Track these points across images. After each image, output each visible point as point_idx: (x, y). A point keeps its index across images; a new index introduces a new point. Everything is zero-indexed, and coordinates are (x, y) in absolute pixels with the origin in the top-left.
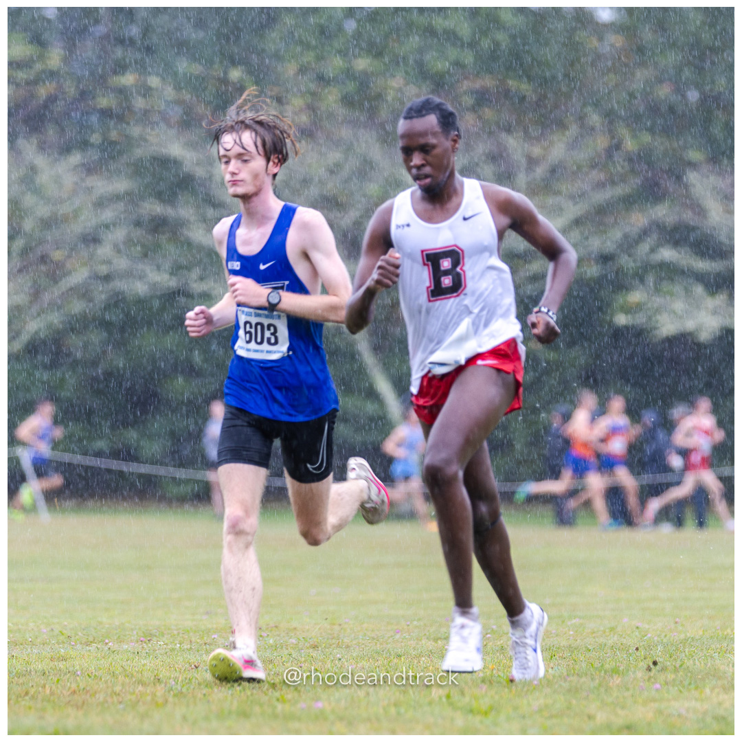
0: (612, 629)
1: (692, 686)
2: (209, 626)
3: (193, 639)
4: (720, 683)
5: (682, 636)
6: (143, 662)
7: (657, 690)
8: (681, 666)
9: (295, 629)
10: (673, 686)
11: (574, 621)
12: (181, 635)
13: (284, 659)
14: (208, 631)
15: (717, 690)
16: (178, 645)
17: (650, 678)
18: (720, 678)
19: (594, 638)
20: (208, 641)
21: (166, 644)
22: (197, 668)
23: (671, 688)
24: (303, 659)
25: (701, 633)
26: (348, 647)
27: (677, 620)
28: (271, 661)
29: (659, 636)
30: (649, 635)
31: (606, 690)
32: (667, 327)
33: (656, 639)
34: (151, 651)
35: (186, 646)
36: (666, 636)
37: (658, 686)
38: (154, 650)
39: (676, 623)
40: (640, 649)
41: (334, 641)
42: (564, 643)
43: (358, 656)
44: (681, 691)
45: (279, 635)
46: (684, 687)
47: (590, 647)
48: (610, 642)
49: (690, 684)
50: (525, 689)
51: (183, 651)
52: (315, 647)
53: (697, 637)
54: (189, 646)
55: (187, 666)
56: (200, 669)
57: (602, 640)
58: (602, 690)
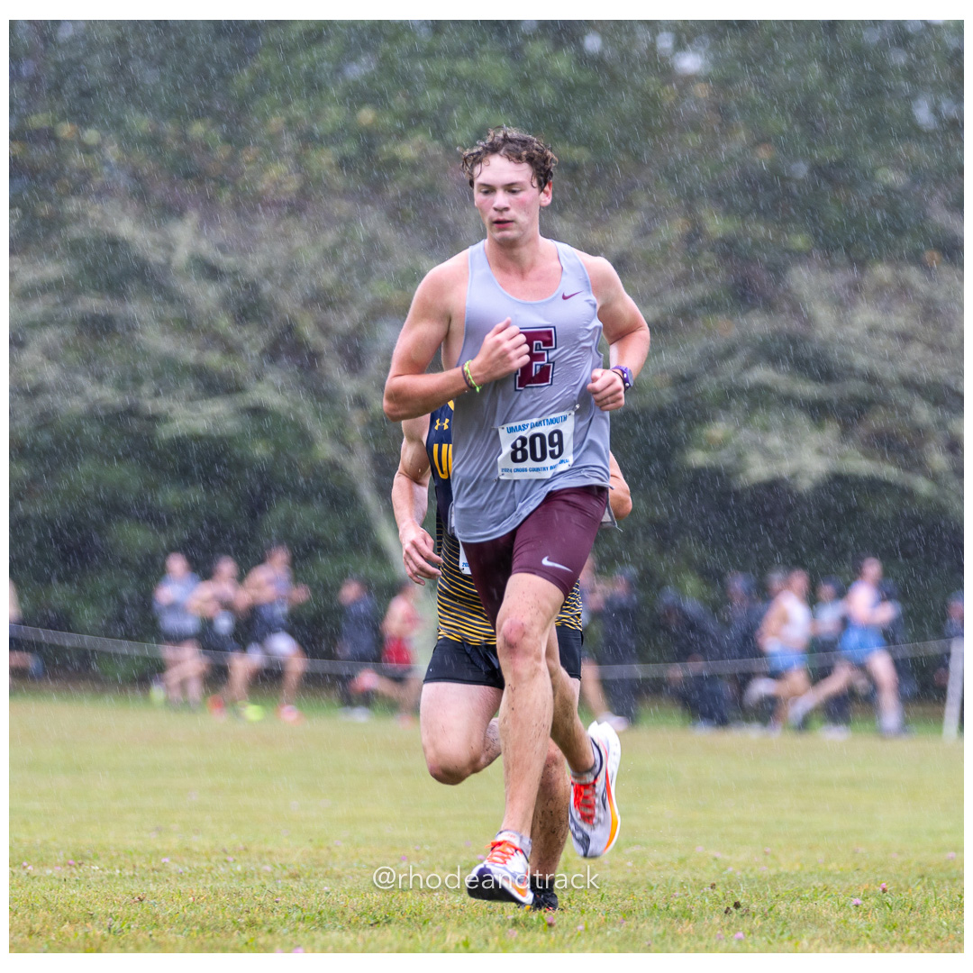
0: (682, 861)
1: (785, 936)
2: (159, 846)
3: (137, 864)
4: (821, 933)
5: (773, 872)
6: (71, 892)
7: (739, 940)
8: (771, 909)
9: (270, 853)
10: (760, 935)
11: (634, 849)
12: (122, 858)
13: (255, 892)
14: (157, 853)
15: (817, 942)
16: (118, 871)
17: (730, 924)
18: (821, 926)
19: (659, 871)
20: (158, 866)
21: (103, 869)
22: (141, 900)
23: (757, 938)
24: (280, 892)
25: (797, 867)
26: (339, 877)
27: (768, 850)
28: (238, 894)
29: (743, 870)
30: (730, 869)
31: (673, 940)
32: (758, 470)
33: (739, 874)
34: (83, 878)
35: (127, 873)
36: (752, 871)
37: (740, 935)
38: (87, 877)
39: (766, 853)
40: (718, 887)
41: (320, 869)
42: (620, 877)
43: (351, 890)
44: (770, 943)
45: (249, 860)
46: (774, 937)
47: (654, 884)
48: (680, 878)
49: (782, 933)
50: (567, 936)
51: (124, 878)
52: (295, 876)
53: (793, 873)
54: (132, 873)
55: (129, 898)
56: (145, 902)
57: (669, 874)
58: (669, 939)
